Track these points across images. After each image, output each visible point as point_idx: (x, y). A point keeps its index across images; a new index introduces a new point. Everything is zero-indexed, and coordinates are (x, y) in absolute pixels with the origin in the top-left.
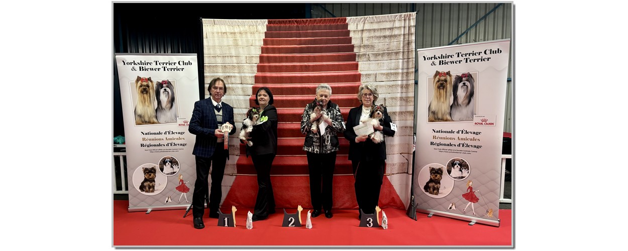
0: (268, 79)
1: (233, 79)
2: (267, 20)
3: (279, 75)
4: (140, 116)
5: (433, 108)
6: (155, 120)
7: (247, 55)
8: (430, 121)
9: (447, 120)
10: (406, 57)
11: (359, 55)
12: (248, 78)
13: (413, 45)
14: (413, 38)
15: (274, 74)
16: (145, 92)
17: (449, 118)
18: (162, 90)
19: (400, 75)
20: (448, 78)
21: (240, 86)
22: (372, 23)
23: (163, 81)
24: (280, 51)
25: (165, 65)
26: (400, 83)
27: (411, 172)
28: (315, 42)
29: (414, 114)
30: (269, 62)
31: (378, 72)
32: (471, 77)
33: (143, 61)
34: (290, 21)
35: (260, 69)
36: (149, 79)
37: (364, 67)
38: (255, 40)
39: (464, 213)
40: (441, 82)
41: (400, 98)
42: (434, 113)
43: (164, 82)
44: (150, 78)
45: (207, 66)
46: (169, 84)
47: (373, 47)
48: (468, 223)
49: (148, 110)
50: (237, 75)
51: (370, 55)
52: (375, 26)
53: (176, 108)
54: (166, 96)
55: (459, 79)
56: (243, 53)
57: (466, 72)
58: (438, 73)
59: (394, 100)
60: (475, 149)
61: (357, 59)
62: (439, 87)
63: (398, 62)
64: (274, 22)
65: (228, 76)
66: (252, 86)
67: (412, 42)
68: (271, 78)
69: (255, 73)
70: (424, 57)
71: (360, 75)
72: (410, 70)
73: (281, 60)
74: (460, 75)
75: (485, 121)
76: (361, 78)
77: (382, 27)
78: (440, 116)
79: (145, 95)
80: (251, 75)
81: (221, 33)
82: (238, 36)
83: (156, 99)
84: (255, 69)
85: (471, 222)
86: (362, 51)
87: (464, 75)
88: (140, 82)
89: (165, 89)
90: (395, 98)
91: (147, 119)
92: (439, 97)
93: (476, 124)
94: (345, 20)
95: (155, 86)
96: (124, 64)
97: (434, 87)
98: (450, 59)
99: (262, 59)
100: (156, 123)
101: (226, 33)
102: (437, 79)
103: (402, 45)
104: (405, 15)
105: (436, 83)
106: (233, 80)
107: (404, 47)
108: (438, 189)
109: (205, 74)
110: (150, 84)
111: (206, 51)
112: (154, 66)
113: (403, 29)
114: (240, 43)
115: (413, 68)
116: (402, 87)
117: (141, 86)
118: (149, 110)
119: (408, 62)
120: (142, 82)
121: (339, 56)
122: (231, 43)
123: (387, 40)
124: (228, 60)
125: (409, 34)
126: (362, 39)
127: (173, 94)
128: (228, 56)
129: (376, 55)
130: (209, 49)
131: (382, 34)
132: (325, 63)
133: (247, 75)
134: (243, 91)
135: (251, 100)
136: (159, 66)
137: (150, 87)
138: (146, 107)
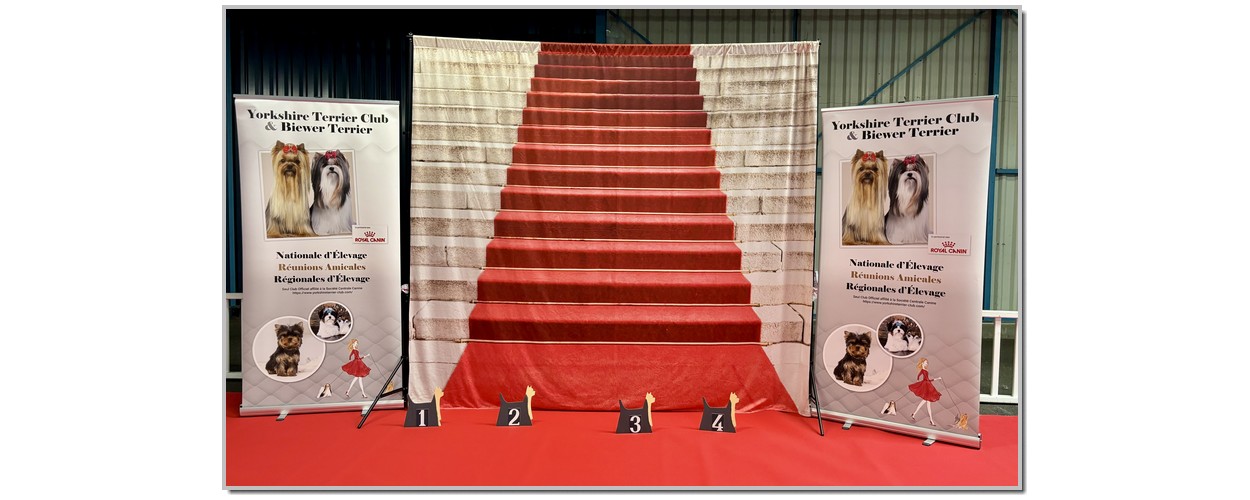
0: (539, 155)
1: (469, 153)
2: (539, 43)
3: (560, 148)
4: (277, 221)
5: (852, 219)
6: (308, 229)
7: (499, 109)
8: (846, 243)
9: (877, 243)
10: (800, 123)
11: (712, 116)
12: (499, 153)
13: (815, 100)
14: (814, 87)
15: (552, 147)
16: (290, 173)
17: (881, 238)
18: (325, 171)
19: (790, 156)
20: (880, 163)
21: (482, 166)
22: (738, 56)
23: (328, 153)
24: (563, 102)
25: (334, 121)
26: (788, 170)
27: (808, 340)
28: (629, 88)
29: (815, 230)
30: (541, 122)
31: (747, 149)
32: (923, 163)
33: (290, 112)
34: (583, 48)
35: (525, 135)
36: (301, 148)
37: (721, 139)
38: (516, 80)
39: (913, 422)
40: (867, 171)
41: (789, 198)
42: (853, 228)
43: (331, 154)
44: (303, 145)
45: (419, 126)
46: (339, 158)
47: (737, 101)
48: (921, 442)
49: (294, 207)
50: (477, 145)
51: (734, 117)
52: (745, 63)
53: (352, 207)
54: (332, 181)
55: (901, 166)
56: (492, 104)
57: (912, 153)
58: (860, 155)
59: (777, 202)
60: (933, 299)
61: (708, 122)
62: (862, 181)
63: (787, 131)
64: (554, 49)
65: (460, 148)
66: (506, 167)
67: (811, 95)
68: (545, 153)
69: (515, 143)
70: (834, 123)
71: (713, 154)
72: (809, 147)
73: (564, 119)
74: (902, 158)
75: (951, 245)
76: (717, 159)
77: (757, 65)
78: (864, 235)
79: (291, 179)
80: (504, 146)
81: (449, 63)
82: (482, 71)
83: (311, 187)
84: (514, 135)
85: (926, 439)
86: (721, 108)
87: (910, 160)
88: (281, 153)
89: (332, 169)
90: (781, 199)
91: (290, 227)
92: (863, 199)
93: (932, 250)
94: (689, 49)
95: (311, 160)
96: (252, 117)
97: (852, 179)
98: (882, 130)
99: (527, 116)
100: (309, 235)
101: (459, 64)
102: (858, 165)
103: (793, 100)
104: (799, 46)
105: (858, 173)
106: (469, 155)
107: (796, 103)
108: (861, 374)
109: (413, 142)
110: (302, 157)
111: (417, 97)
112: (311, 122)
113: (795, 70)
114: (485, 84)
115: (813, 143)
116: (792, 178)
117: (283, 161)
118: (296, 209)
119: (804, 132)
120: (286, 152)
121: (675, 116)
122: (468, 83)
123: (766, 89)
124: (460, 116)
125: (806, 80)
126: (719, 85)
127: (347, 177)
128: (460, 109)
129: (746, 117)
130: (424, 93)
131: (757, 78)
132: (648, 129)
133: (497, 145)
134: (489, 177)
135: (503, 195)
136: (322, 123)
137: (302, 164)
138: (290, 203)
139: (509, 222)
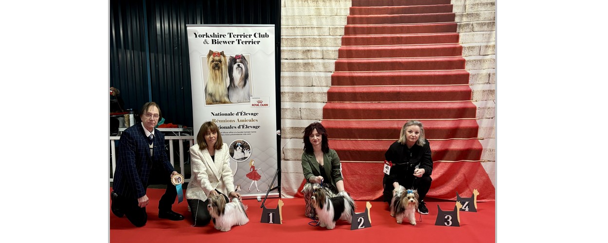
3: (366, 48)
4: (211, 95)
6: (225, 99)
7: (331, 27)
11: (460, 26)
12: (331, 52)
16: (217, 68)
18: (235, 66)
21: (321, 61)
23: (237, 56)
25: (239, 38)
30: (356, 34)
31: (482, 45)
33: (216, 33)
35: (346, 41)
36: (222, 54)
37: (464, 39)
38: (341, 9)
44: (223, 52)
45: (285, 39)
46: (242, 59)
47: (477, 15)
49: (219, 87)
50: (318, 48)
51: (474, 25)
53: (250, 87)
54: (239, 72)
56: (326, 23)
61: (457, 29)
65: (308, 50)
66: (335, 61)
69: (339, 46)
71: (461, 48)
73: (369, 31)
76: (463, 51)
79: (217, 72)
80: (334, 49)
81: (302, 1)
82: (321, 4)
84: (340, 42)
86: (465, 20)
88: (212, 57)
89: (239, 65)
91: (218, 98)
95: (228, 60)
96: (196, 37)
99: (347, 30)
100: (227, 103)
101: (307, 1)
106: (313, 54)
109: (281, 49)
110: (223, 58)
111: (283, 22)
112: (227, 39)
114: (323, 12)
117: (213, 61)
120: (215, 56)
122: (312, 12)
124: (308, 32)
126: (465, 6)
127: (247, 70)
128: (308, 28)
129: (482, 25)
130: (287, 19)
133: (329, 48)
134: (325, 67)
135: (333, 77)
136: (233, 39)
137: (223, 63)
138: (217, 85)
139: (336, 93)
